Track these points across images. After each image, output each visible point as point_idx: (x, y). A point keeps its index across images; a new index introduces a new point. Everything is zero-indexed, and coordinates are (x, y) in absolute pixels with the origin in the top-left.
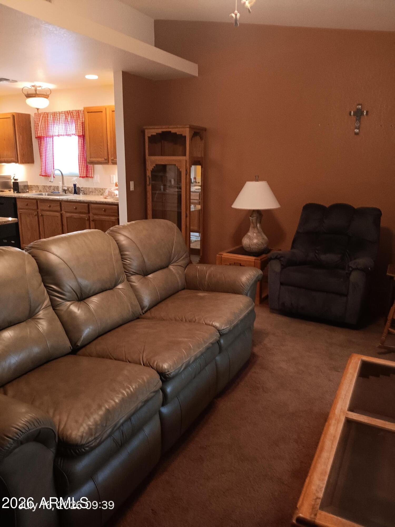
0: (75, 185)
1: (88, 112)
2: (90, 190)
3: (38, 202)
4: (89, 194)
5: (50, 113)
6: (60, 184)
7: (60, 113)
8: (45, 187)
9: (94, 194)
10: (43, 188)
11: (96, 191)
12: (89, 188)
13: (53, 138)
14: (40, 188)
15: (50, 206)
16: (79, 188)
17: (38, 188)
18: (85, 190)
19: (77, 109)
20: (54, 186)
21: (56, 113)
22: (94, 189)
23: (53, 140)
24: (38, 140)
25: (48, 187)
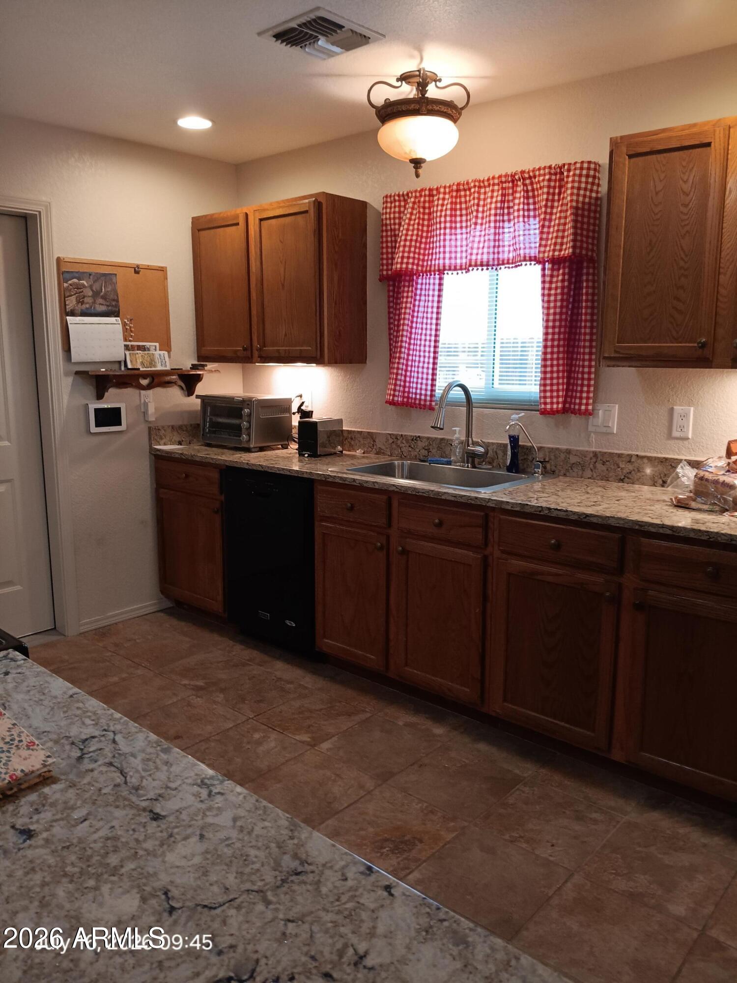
0: (514, 440)
1: (630, 157)
2: (573, 459)
3: (395, 504)
4: (565, 475)
5: (442, 190)
6: (458, 434)
7: (481, 184)
8: (397, 438)
9: (588, 473)
10: (391, 441)
11: (599, 465)
12: (569, 452)
13: (441, 279)
14: (379, 444)
15: (440, 525)
16: (530, 449)
17: (374, 441)
18: (553, 457)
19: (556, 160)
20: (428, 438)
21: (466, 187)
22: (591, 455)
23: (440, 284)
24: (389, 286)
25: (407, 441)
